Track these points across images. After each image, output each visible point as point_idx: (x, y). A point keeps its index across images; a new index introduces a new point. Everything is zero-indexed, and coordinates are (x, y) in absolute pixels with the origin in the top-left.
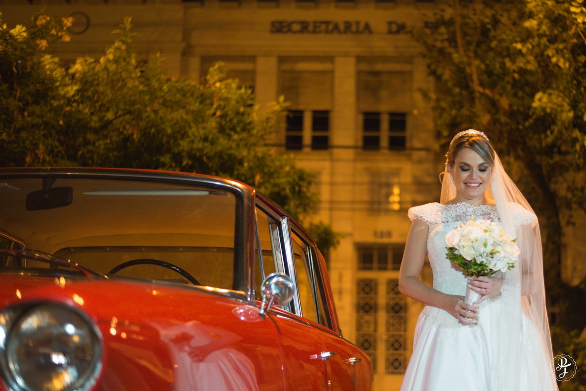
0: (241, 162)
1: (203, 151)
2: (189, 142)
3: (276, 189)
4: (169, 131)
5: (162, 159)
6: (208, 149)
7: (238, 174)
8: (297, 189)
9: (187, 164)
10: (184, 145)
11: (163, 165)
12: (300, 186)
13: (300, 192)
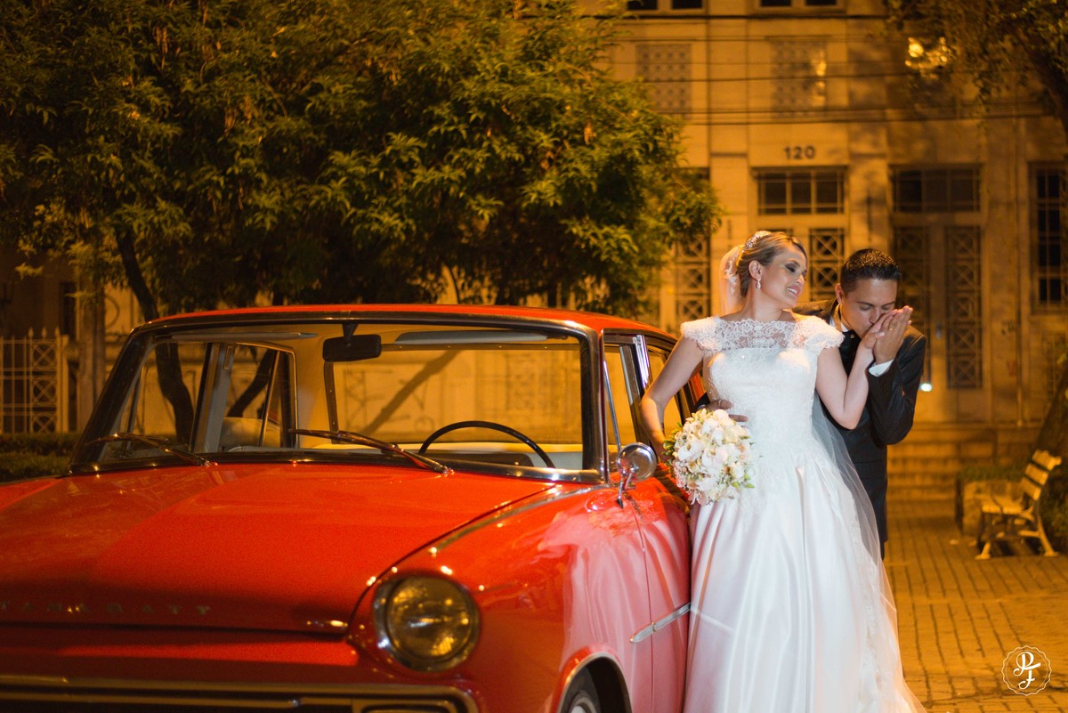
0: (560, 108)
1: (500, 97)
2: (478, 81)
3: (618, 151)
4: (446, 67)
5: (437, 111)
6: (510, 93)
7: (558, 126)
8: (651, 147)
9: (477, 118)
10: (471, 86)
11: (440, 120)
12: (655, 142)
13: (656, 149)
